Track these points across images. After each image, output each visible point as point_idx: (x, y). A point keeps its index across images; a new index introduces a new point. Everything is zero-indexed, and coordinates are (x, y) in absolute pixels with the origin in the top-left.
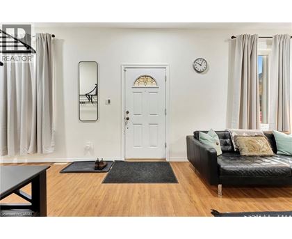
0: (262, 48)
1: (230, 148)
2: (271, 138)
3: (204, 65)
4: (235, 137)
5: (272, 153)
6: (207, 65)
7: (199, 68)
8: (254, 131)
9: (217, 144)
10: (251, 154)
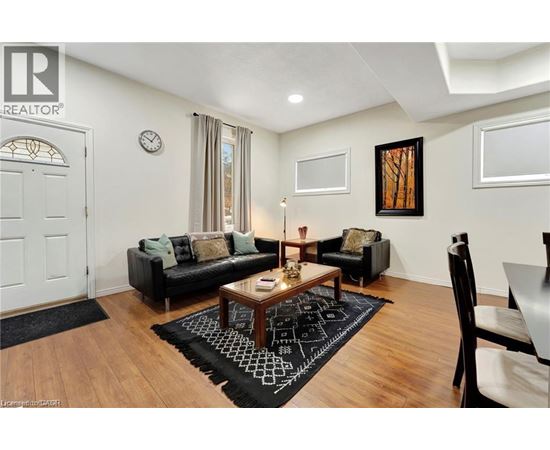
0: (226, 136)
1: (188, 257)
2: (230, 239)
3: (156, 142)
4: (194, 241)
5: (228, 254)
6: (160, 143)
7: (150, 146)
8: (219, 233)
9: (169, 253)
10: (208, 258)
